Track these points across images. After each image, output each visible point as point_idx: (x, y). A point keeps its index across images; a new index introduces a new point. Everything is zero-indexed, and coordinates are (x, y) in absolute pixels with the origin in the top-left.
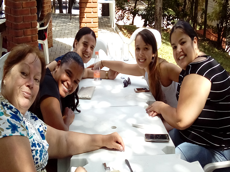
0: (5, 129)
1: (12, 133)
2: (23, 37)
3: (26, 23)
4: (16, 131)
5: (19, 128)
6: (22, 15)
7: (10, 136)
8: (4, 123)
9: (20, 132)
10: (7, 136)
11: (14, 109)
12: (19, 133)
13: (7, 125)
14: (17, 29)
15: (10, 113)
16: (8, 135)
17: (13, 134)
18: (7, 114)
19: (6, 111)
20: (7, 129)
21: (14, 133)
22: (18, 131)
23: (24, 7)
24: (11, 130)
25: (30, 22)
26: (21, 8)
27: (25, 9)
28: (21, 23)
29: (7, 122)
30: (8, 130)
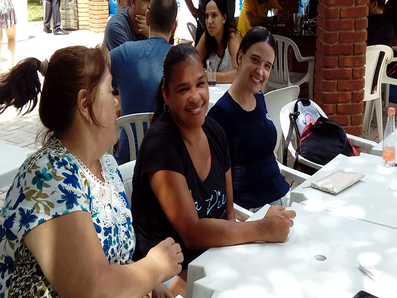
0: (55, 204)
1: (68, 208)
2: (336, 68)
3: (344, 44)
4: (74, 204)
5: (79, 197)
6: (338, 30)
7: (65, 214)
8: (53, 193)
9: (81, 205)
10: (59, 215)
11: (69, 164)
12: (79, 206)
13: (59, 194)
14: (327, 55)
15: (64, 174)
16: (60, 213)
17: (70, 211)
18: (57, 177)
19: (56, 171)
20: (59, 202)
21: (72, 207)
22: (77, 204)
23: (342, 16)
24: (67, 204)
25: (352, 44)
26: (337, 18)
27: (345, 20)
28: (336, 44)
29: (58, 189)
30: (61, 204)
